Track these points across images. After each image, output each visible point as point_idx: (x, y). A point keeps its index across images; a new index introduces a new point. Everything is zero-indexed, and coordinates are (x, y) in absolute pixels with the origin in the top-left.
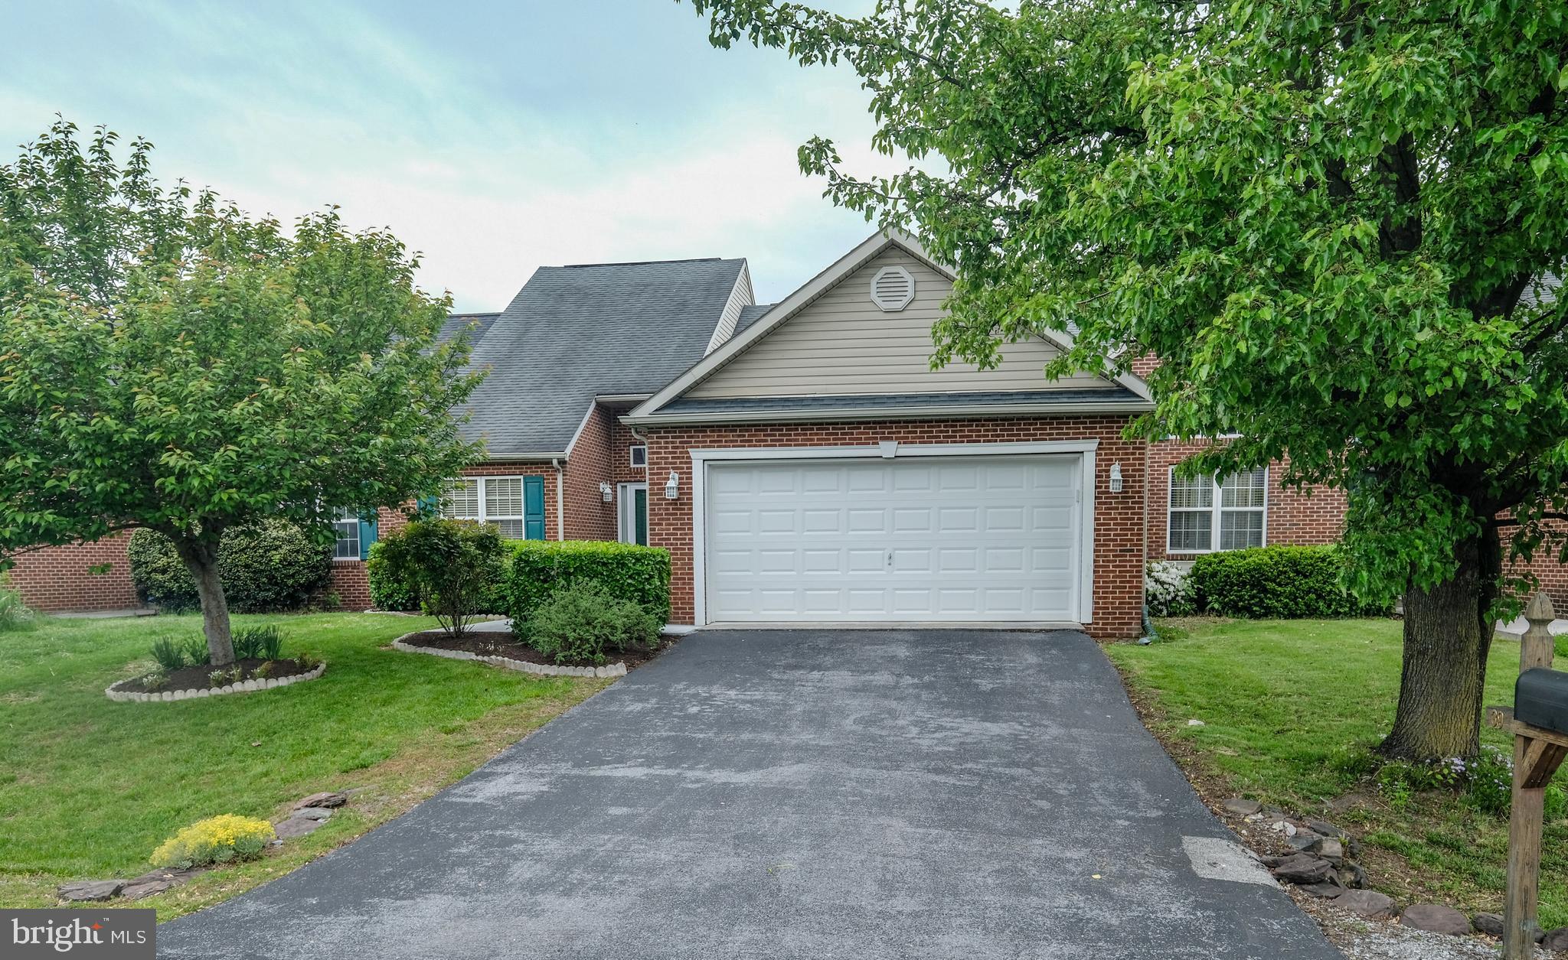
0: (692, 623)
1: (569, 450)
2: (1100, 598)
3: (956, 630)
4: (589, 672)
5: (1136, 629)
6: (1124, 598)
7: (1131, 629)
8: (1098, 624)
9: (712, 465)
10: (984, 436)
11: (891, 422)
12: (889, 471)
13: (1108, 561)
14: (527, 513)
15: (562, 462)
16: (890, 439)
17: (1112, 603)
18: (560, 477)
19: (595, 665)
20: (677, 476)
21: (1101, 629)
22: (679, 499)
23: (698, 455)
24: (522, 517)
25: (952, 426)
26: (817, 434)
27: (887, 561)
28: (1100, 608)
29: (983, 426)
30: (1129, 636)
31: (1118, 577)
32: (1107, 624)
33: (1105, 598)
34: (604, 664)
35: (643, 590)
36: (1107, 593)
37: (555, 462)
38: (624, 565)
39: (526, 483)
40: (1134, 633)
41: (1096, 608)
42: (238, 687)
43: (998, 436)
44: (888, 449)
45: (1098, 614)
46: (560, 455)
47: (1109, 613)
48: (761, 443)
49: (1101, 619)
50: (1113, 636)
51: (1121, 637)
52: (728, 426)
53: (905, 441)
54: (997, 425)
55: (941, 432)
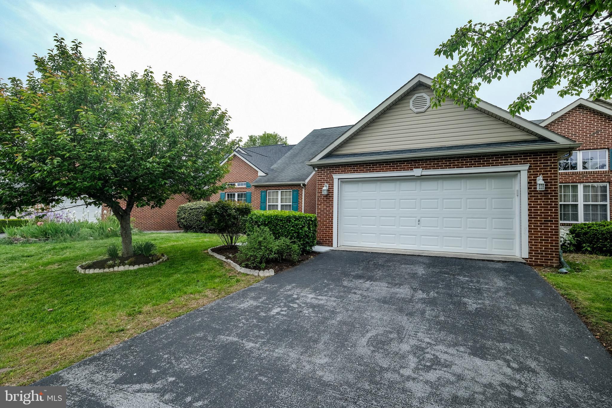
0: (332, 246)
1: (307, 181)
2: (533, 245)
3: (452, 258)
4: (256, 273)
5: (555, 263)
6: (548, 246)
7: (553, 263)
8: (532, 259)
9: (342, 181)
10: (465, 165)
11: (419, 160)
12: (418, 183)
13: (538, 226)
14: (293, 203)
15: (304, 185)
16: (419, 168)
17: (540, 248)
18: (303, 190)
19: (259, 269)
20: (328, 185)
21: (534, 261)
22: (328, 195)
23: (336, 177)
24: (291, 204)
25: (449, 161)
26: (385, 167)
27: (417, 223)
28: (533, 250)
29: (465, 160)
30: (551, 266)
31: (543, 234)
32: (538, 259)
33: (536, 245)
34: (264, 269)
35: (298, 233)
36: (537, 242)
37: (302, 185)
38: (290, 221)
39: (293, 192)
40: (555, 265)
41: (530, 250)
42: (116, 269)
43: (473, 164)
44: (417, 172)
45: (532, 253)
46: (303, 182)
47: (539, 254)
48: (362, 171)
49: (534, 256)
50: (542, 265)
51: (547, 266)
52: (348, 165)
53: (426, 168)
54: (472, 159)
55: (444, 163)
